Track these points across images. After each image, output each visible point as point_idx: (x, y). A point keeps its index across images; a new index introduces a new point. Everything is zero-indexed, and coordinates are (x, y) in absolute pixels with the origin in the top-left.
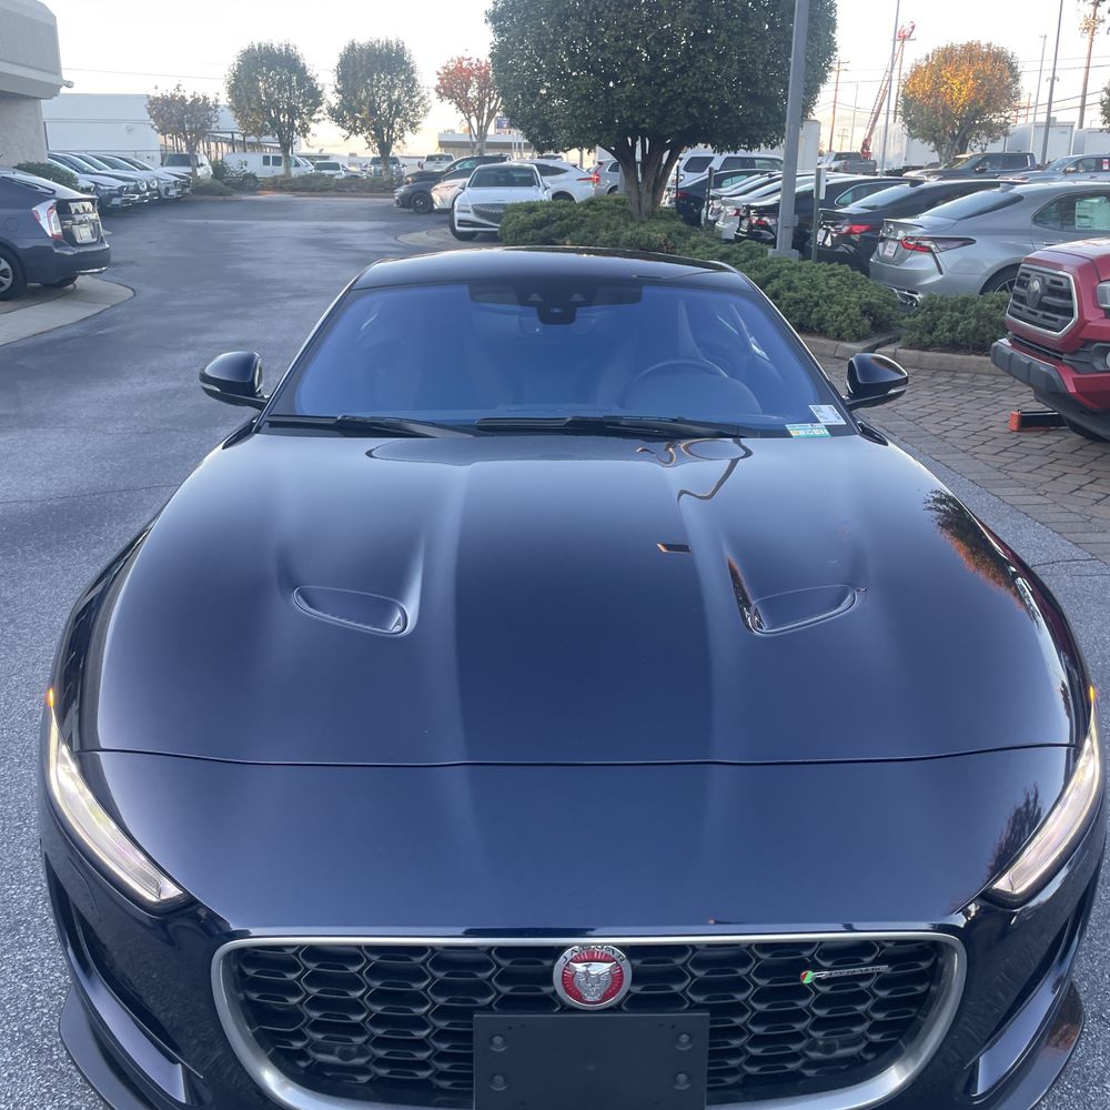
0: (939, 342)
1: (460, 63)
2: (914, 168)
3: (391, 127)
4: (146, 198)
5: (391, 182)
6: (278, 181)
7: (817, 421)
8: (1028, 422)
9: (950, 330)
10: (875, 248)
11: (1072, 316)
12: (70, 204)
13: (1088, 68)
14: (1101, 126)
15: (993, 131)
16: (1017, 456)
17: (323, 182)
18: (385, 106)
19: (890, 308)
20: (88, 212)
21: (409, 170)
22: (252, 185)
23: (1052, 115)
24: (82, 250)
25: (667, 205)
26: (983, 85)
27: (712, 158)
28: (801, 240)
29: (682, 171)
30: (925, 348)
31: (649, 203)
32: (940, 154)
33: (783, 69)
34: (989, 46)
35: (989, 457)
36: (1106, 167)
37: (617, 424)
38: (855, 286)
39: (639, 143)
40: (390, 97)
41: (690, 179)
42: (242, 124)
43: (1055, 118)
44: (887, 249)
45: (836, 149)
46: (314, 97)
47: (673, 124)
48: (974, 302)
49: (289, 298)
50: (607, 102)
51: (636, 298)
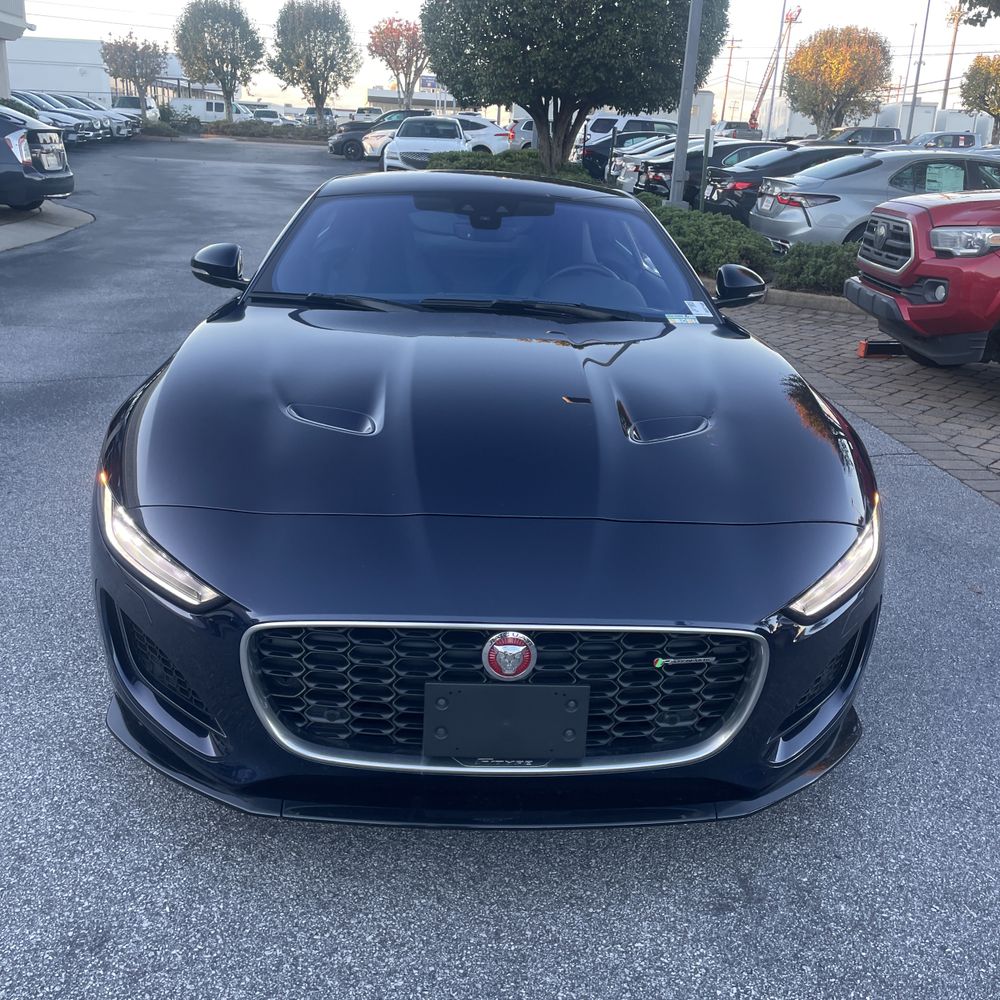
0: (805, 284)
1: (391, 23)
2: (795, 139)
3: (326, 80)
4: (99, 135)
5: (325, 131)
6: (221, 126)
7: (690, 313)
8: (874, 350)
9: (814, 274)
10: (754, 203)
11: (910, 256)
12: (39, 134)
13: (952, 54)
14: (960, 107)
15: (866, 108)
16: (862, 376)
17: (261, 128)
18: (320, 60)
19: (765, 254)
20: (55, 142)
21: (341, 121)
22: (196, 128)
23: (918, 96)
24: (49, 176)
25: (575, 161)
26: (857, 65)
27: (616, 121)
28: (692, 194)
29: (589, 131)
30: (793, 289)
31: (559, 157)
32: (819, 126)
33: (681, 42)
34: (865, 31)
35: (838, 377)
36: (962, 144)
37: (532, 307)
38: (735, 233)
39: (551, 102)
40: (325, 53)
41: (596, 139)
42: (188, 71)
43: (920, 99)
44: (765, 203)
45: (728, 119)
46: (255, 49)
47: (582, 86)
48: (835, 250)
49: (235, 227)
50: (524, 63)
51: (550, 212)
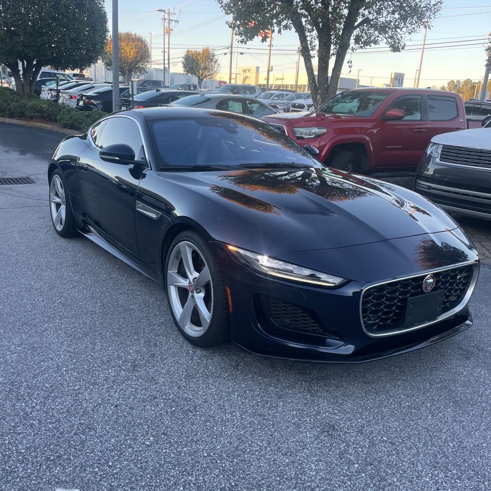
13: (169, 48)
14: (183, 72)
26: (139, 51)
31: (29, 90)
34: (135, 35)
36: (192, 89)
